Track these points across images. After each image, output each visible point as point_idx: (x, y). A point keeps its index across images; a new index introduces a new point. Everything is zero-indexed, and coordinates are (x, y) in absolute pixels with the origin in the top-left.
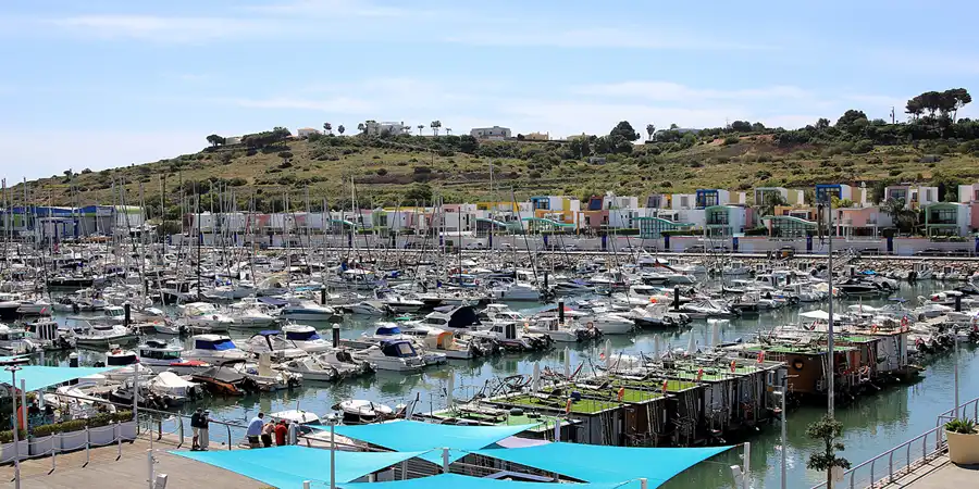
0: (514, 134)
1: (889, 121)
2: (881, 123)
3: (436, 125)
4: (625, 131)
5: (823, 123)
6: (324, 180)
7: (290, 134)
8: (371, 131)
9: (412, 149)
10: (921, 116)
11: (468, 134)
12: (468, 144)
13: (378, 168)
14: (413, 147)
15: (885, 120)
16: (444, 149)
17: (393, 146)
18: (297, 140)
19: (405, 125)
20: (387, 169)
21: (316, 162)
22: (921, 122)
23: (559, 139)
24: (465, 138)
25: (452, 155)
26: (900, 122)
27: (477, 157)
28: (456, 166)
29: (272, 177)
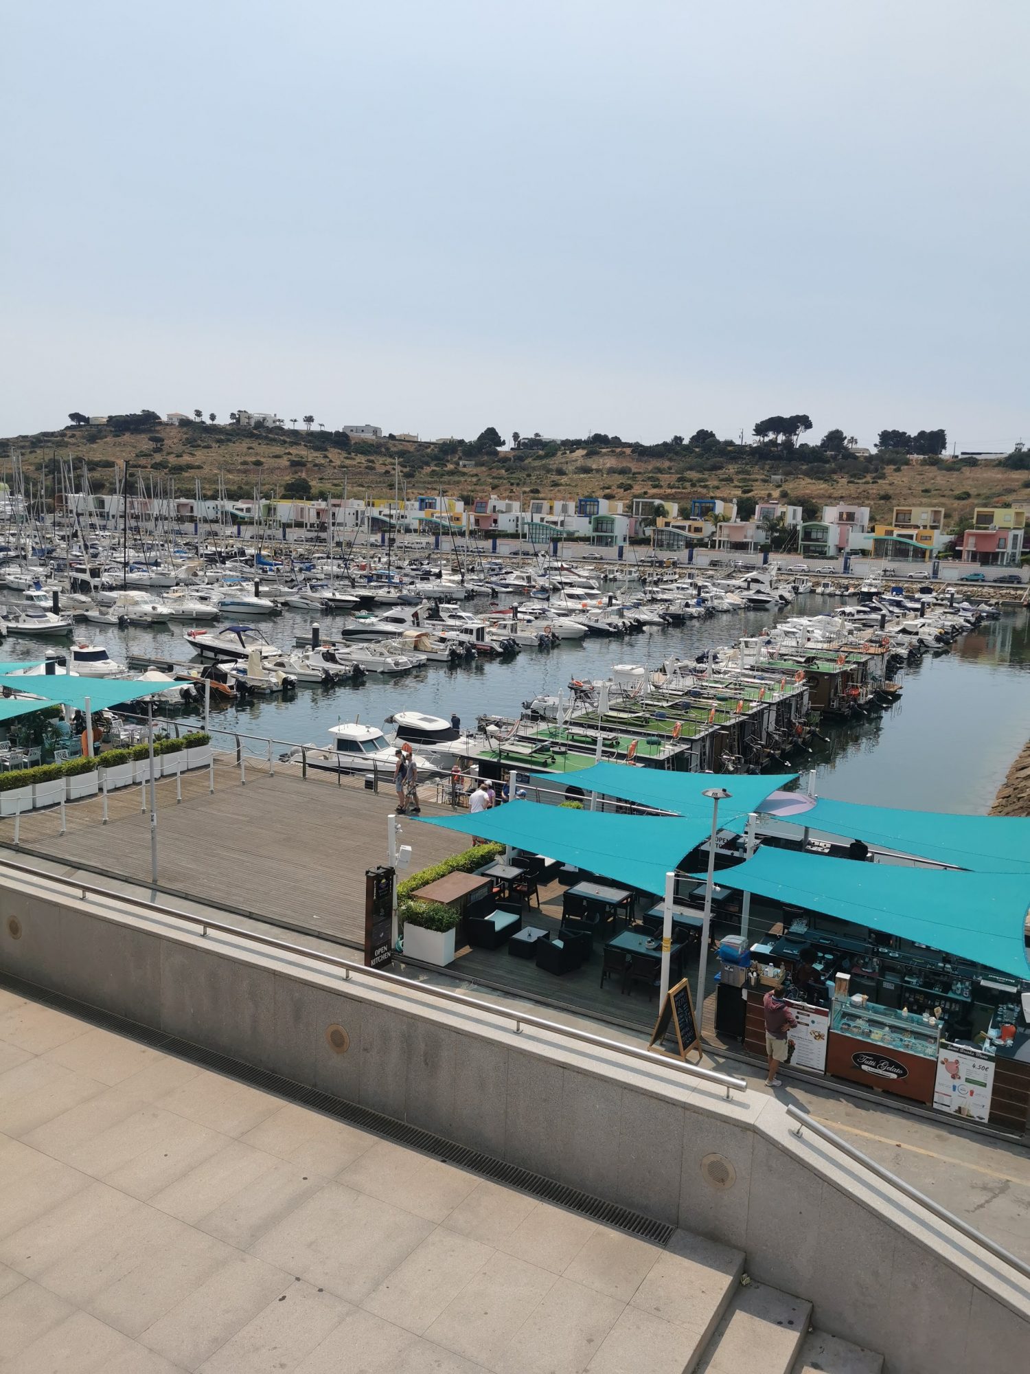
0: (385, 433)
1: (738, 442)
2: (730, 443)
3: (309, 419)
4: (491, 437)
5: (678, 440)
6: (199, 467)
7: (159, 418)
8: (244, 421)
9: (285, 442)
10: (767, 439)
11: (341, 431)
12: (341, 440)
13: (254, 459)
14: (288, 440)
15: (734, 441)
16: (318, 443)
17: (266, 438)
18: (167, 424)
19: (278, 418)
20: (262, 460)
21: (188, 449)
22: (766, 444)
23: (428, 440)
24: (337, 433)
25: (326, 450)
26: (748, 443)
27: (349, 454)
28: (331, 461)
29: (143, 461)
